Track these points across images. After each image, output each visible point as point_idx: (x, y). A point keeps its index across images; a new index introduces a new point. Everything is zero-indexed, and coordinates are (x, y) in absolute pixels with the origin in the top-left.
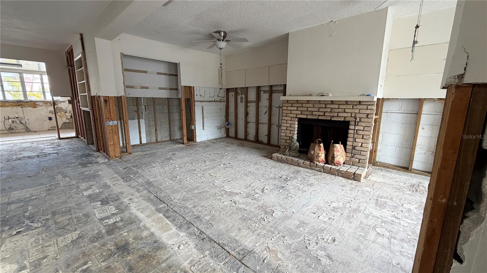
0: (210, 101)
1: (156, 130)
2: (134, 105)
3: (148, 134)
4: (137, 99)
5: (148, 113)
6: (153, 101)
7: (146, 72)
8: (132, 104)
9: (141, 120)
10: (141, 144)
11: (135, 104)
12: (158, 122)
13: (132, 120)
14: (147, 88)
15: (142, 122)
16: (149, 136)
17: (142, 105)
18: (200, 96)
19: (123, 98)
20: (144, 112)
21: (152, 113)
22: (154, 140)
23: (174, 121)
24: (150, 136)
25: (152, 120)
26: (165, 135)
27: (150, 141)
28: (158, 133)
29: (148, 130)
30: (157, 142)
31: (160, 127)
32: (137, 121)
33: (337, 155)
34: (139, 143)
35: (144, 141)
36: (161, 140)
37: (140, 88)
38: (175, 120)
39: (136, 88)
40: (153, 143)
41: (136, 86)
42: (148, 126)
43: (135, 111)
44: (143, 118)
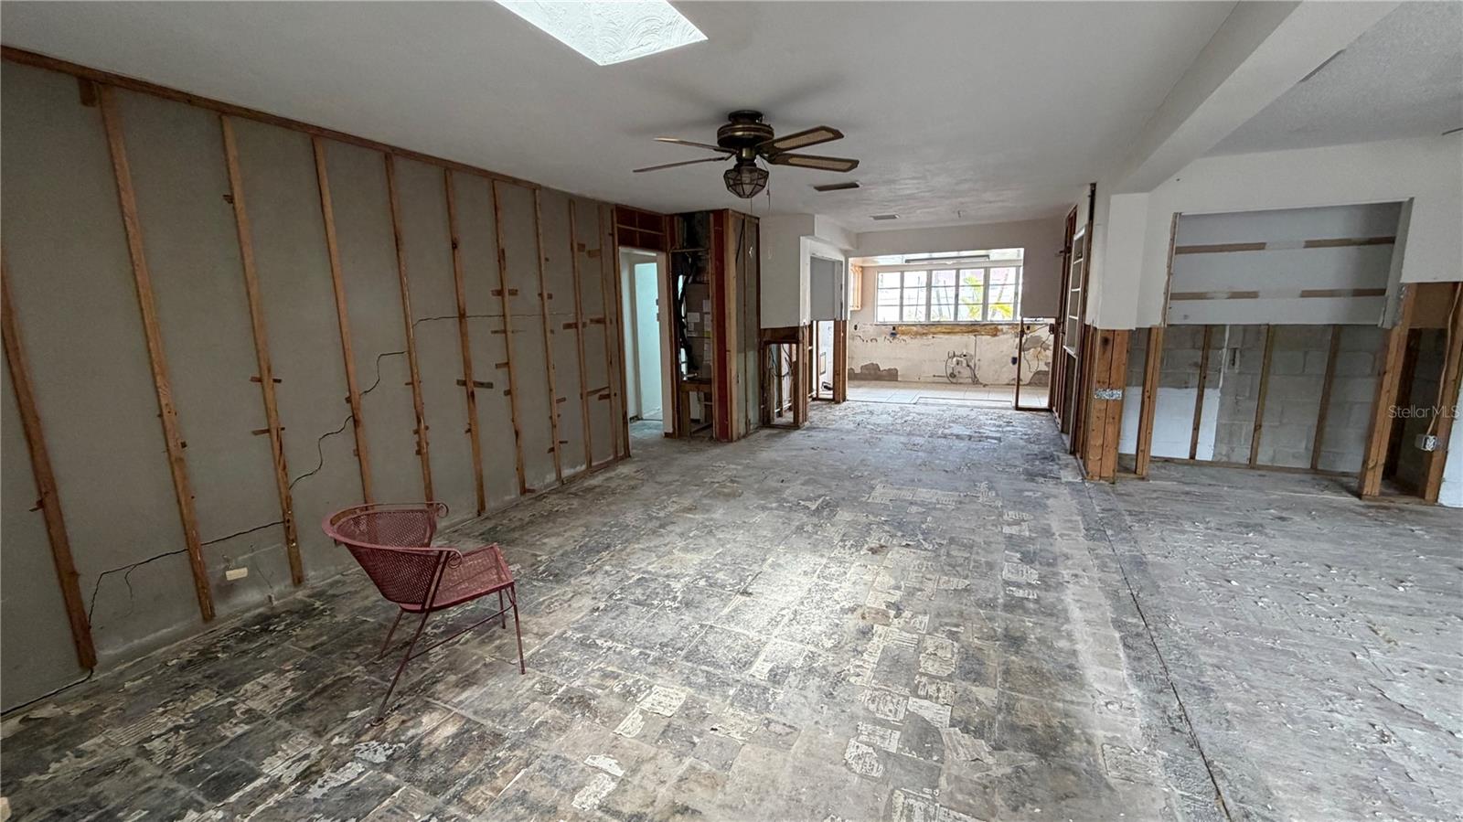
1: (1258, 428)
2: (1194, 347)
3: (1225, 435)
4: (1211, 330)
5: (1239, 373)
6: (1269, 338)
7: (1260, 247)
8: (1189, 346)
9: (1207, 391)
10: (1191, 462)
11: (1200, 343)
12: (1273, 405)
13: (1180, 388)
14: (1253, 295)
15: (1213, 399)
16: (1226, 441)
17: (1221, 348)
19: (1154, 331)
20: (1224, 369)
21: (1253, 374)
22: (1242, 455)
23: (1347, 405)
24: (1229, 442)
25: (1247, 394)
26: (1291, 448)
27: (1225, 459)
28: (1265, 441)
29: (1225, 425)
30: (1251, 465)
31: (1278, 420)
32: (1194, 392)
34: (1187, 457)
36: (1270, 464)
37: (1226, 296)
38: (1354, 403)
39: (1212, 298)
40: (1237, 466)
41: (1215, 292)
42: (1230, 412)
43: (1196, 364)
44: (1217, 387)
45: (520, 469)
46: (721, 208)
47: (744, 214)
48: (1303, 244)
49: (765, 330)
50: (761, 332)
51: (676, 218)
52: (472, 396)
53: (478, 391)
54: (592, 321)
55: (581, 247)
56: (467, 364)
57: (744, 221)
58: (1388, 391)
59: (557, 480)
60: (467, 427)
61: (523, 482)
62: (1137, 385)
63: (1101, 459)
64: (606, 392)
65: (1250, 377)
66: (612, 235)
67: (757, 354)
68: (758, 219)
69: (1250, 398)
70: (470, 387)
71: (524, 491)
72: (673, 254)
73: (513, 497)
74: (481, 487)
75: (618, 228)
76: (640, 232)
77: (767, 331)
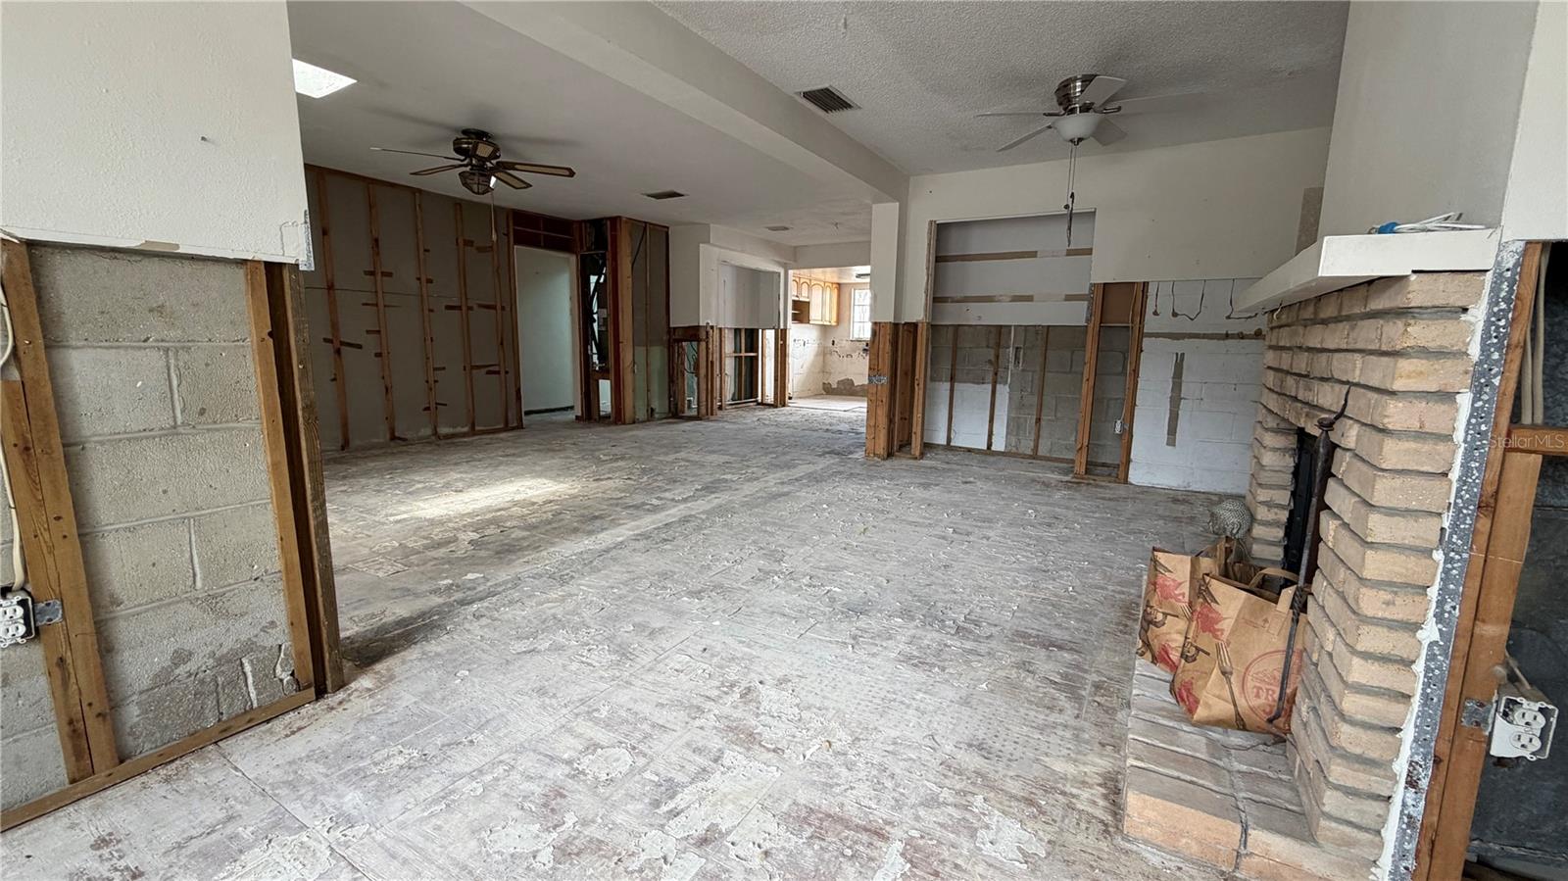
0: (1227, 336)
1: (1038, 420)
2: (988, 347)
3: (1014, 427)
4: (1000, 330)
5: (1023, 370)
6: (1046, 335)
7: (1033, 254)
8: (984, 344)
9: (998, 386)
10: (988, 452)
11: (992, 342)
12: (1049, 400)
13: (978, 383)
14: (1029, 299)
15: (1003, 391)
16: (1015, 433)
17: (1009, 347)
18: (1175, 315)
19: (920, 325)
20: (1011, 366)
21: (1034, 372)
22: (1027, 446)
23: (1105, 401)
24: (1017, 434)
25: (1029, 390)
26: (1065, 440)
27: (1014, 450)
28: (1044, 433)
29: (1014, 418)
30: (1035, 456)
31: (1053, 413)
32: (989, 387)
33: (1198, 650)
34: (985, 448)
35: (999, 445)
36: (1048, 455)
37: (1009, 299)
38: (1111, 399)
39: (999, 301)
40: (1024, 456)
41: (1001, 296)
42: (1017, 406)
43: (990, 361)
44: (1006, 383)
45: (390, 419)
46: (615, 215)
47: (646, 223)
48: (1065, 253)
49: (675, 328)
50: (671, 331)
51: (583, 225)
52: (338, 352)
53: (344, 349)
54: (480, 306)
55: (469, 243)
56: (335, 326)
57: (645, 229)
58: (1088, 380)
59: (433, 435)
60: (333, 377)
61: (392, 431)
62: (946, 381)
63: (874, 438)
64: (496, 369)
65: (1030, 374)
66: (507, 235)
67: (666, 350)
68: (668, 228)
69: (1032, 393)
70: (338, 347)
71: (393, 438)
72: (582, 256)
73: (382, 440)
74: (345, 426)
75: (514, 229)
76: (544, 235)
77: (677, 331)
